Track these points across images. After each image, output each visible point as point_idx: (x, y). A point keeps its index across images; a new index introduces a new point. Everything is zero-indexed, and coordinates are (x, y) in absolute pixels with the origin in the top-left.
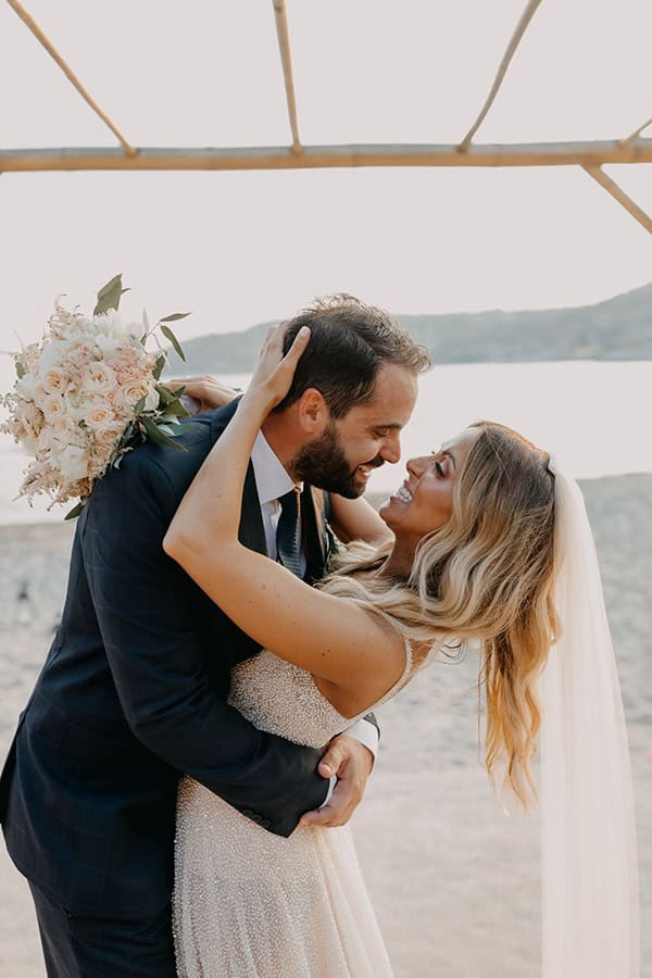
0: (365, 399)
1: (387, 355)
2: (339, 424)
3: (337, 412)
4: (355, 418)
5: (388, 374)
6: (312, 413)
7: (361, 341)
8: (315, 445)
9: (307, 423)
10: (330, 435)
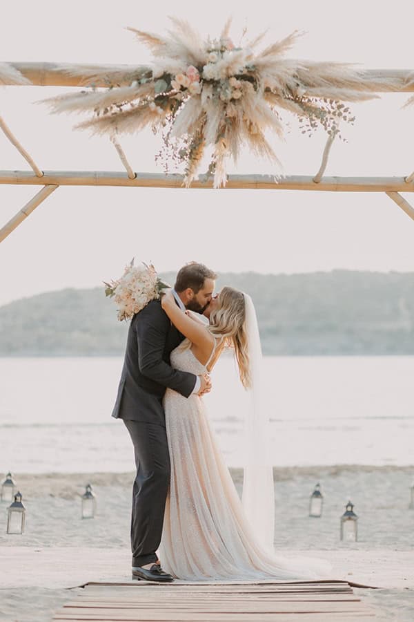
0: (202, 288)
1: (207, 276)
2: (197, 295)
3: (196, 293)
4: (201, 293)
5: (207, 281)
6: (189, 294)
7: (200, 274)
8: (191, 301)
9: (188, 297)
10: (194, 299)
